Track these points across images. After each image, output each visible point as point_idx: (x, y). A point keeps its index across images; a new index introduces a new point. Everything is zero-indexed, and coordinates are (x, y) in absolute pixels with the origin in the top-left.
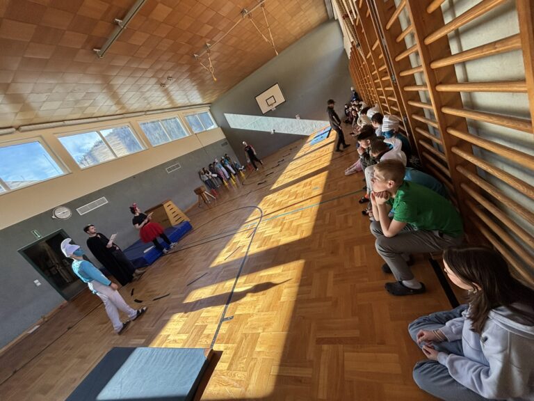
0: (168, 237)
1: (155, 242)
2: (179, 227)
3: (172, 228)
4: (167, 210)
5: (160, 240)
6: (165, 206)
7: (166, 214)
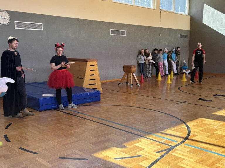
0: (73, 94)
1: (58, 91)
2: (88, 92)
3: (81, 89)
4: (88, 68)
5: (64, 93)
6: (89, 63)
7: (85, 72)
